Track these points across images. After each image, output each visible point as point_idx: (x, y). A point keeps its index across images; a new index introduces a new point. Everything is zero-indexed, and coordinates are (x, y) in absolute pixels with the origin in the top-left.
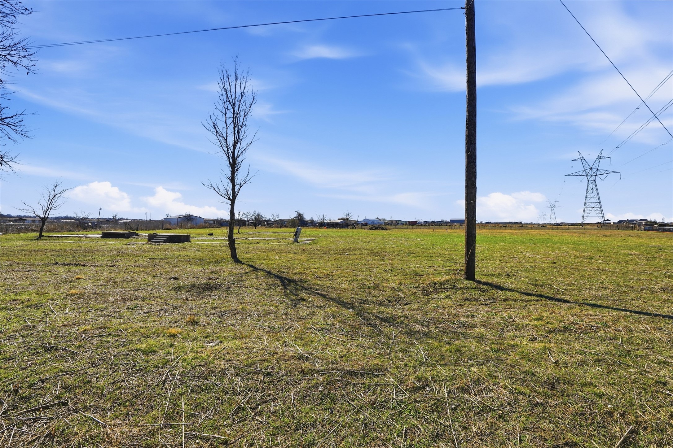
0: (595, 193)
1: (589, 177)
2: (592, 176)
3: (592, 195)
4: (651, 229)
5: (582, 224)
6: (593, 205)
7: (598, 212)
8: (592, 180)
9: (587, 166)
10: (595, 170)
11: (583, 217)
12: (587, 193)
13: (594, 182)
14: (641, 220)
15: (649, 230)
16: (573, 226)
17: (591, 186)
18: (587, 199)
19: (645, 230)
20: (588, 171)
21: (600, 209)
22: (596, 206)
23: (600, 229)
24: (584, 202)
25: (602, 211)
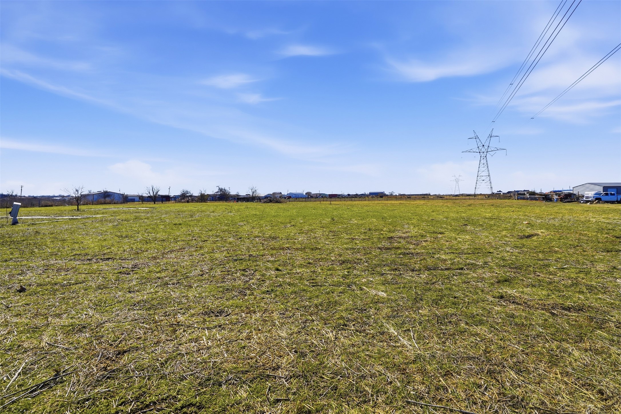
0: (486, 167)
1: (481, 154)
2: (484, 152)
3: (484, 169)
4: (522, 197)
5: (475, 195)
6: (483, 178)
7: (487, 184)
8: (484, 157)
9: (480, 143)
10: (486, 147)
11: (476, 188)
12: (479, 168)
13: (485, 158)
14: (524, 191)
15: (521, 199)
16: (468, 197)
17: (482, 161)
18: (479, 172)
19: (518, 199)
20: (480, 148)
21: (489, 182)
22: (486, 179)
23: (487, 198)
24: (477, 175)
25: (491, 183)
